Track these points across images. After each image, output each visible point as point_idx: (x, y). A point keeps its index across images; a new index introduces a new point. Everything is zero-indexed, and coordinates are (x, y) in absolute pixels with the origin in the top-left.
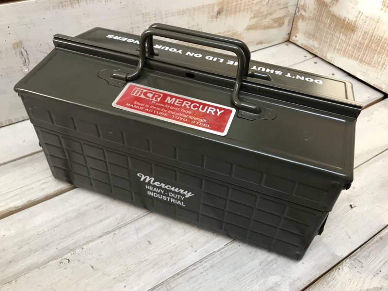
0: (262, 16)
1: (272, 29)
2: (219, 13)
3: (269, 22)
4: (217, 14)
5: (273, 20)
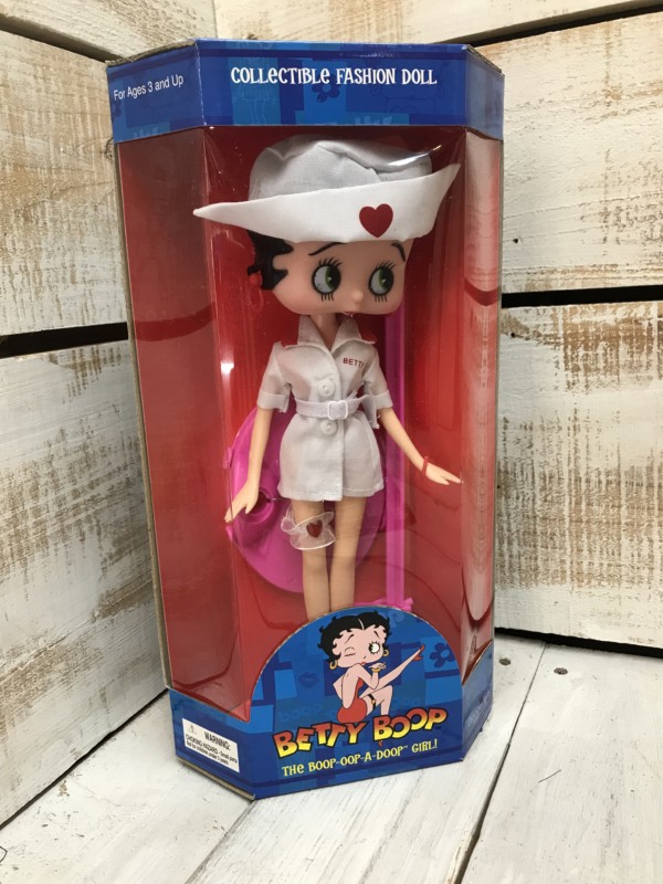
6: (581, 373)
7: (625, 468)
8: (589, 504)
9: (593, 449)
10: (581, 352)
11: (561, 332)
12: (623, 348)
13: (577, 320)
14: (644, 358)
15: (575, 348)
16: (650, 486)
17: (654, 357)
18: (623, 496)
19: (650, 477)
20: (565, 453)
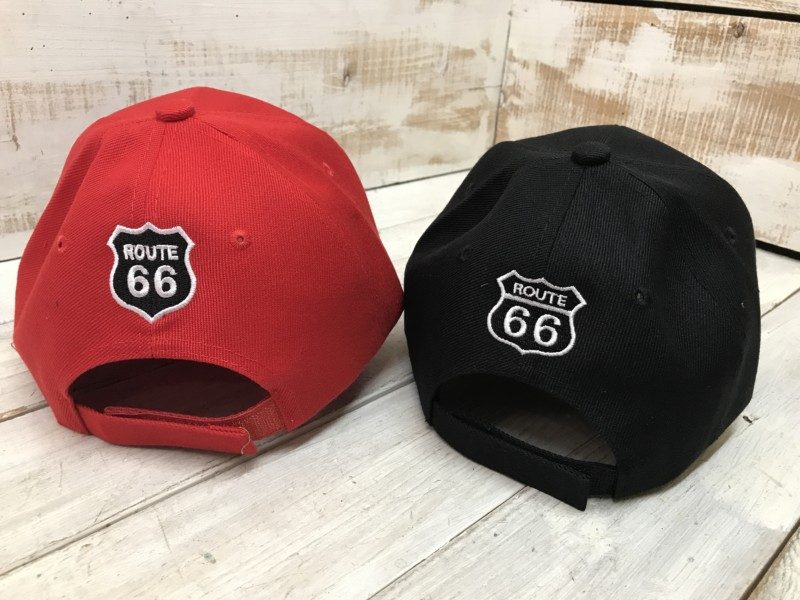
0: (437, 99)
1: (458, 133)
2: (348, 74)
3: (451, 114)
4: (345, 78)
5: (458, 111)
6: (681, 53)
7: (690, 112)
8: (666, 130)
9: (677, 99)
10: (685, 40)
11: (677, 27)
12: (707, 41)
13: (687, 21)
14: (715, 49)
15: (682, 37)
16: (701, 124)
17: (721, 48)
18: (685, 129)
19: (701, 119)
20: (661, 98)
